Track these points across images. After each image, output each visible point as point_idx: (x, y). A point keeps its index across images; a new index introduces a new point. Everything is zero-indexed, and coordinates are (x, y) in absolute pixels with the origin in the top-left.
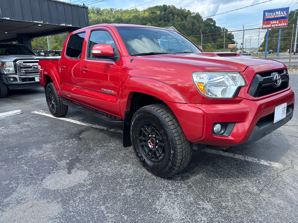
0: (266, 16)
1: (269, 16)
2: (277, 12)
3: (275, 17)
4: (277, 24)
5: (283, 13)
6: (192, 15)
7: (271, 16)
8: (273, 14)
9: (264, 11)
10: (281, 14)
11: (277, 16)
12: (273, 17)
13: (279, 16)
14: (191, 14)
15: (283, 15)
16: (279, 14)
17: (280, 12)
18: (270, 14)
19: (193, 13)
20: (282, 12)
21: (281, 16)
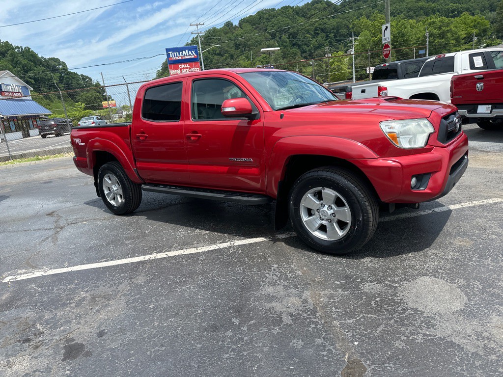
0: (171, 56)
1: (175, 57)
2: (184, 52)
3: (183, 58)
4: (187, 68)
5: (192, 53)
6: (16, 50)
7: (177, 56)
8: (179, 55)
9: (166, 49)
10: (190, 55)
11: (186, 57)
12: (180, 58)
13: (188, 57)
14: (14, 49)
15: (193, 57)
16: (188, 54)
17: (187, 51)
18: (175, 53)
19: (18, 47)
20: (190, 52)
21: (190, 57)
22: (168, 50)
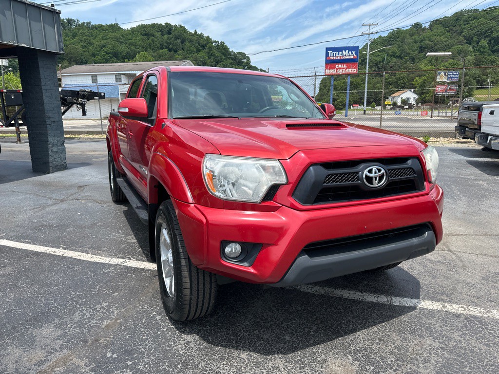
0: (330, 56)
1: (333, 56)
2: (344, 51)
3: (342, 58)
4: (344, 68)
5: (352, 53)
6: (214, 44)
7: (336, 56)
8: (338, 54)
10: (350, 55)
11: (345, 58)
12: (339, 58)
13: (347, 57)
14: (212, 43)
15: (352, 57)
16: (346, 55)
17: (347, 51)
18: (335, 53)
19: (215, 42)
20: (350, 52)
21: (350, 57)
22: (327, 49)
